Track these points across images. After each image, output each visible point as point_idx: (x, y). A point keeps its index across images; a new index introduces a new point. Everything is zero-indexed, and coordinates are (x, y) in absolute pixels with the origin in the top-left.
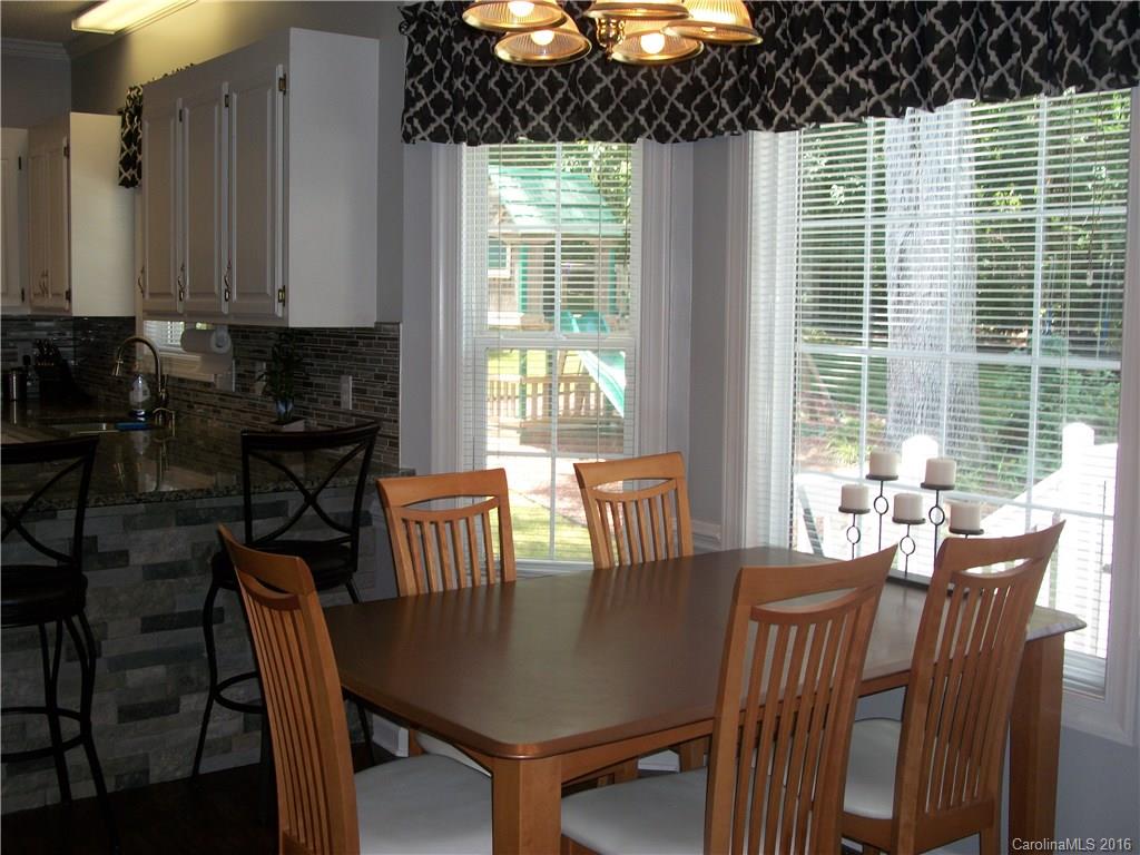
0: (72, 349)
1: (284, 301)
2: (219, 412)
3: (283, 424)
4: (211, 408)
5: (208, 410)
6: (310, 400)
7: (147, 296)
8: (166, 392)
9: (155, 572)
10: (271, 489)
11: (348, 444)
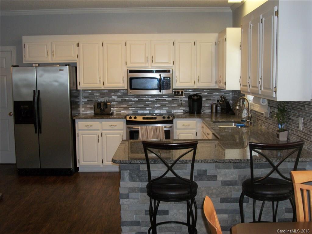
0: (231, 98)
1: (276, 92)
2: (265, 124)
3: (280, 132)
4: (263, 122)
5: (262, 122)
6: (290, 124)
7: (242, 86)
8: (251, 115)
9: (225, 183)
10: (264, 161)
11: (292, 148)
